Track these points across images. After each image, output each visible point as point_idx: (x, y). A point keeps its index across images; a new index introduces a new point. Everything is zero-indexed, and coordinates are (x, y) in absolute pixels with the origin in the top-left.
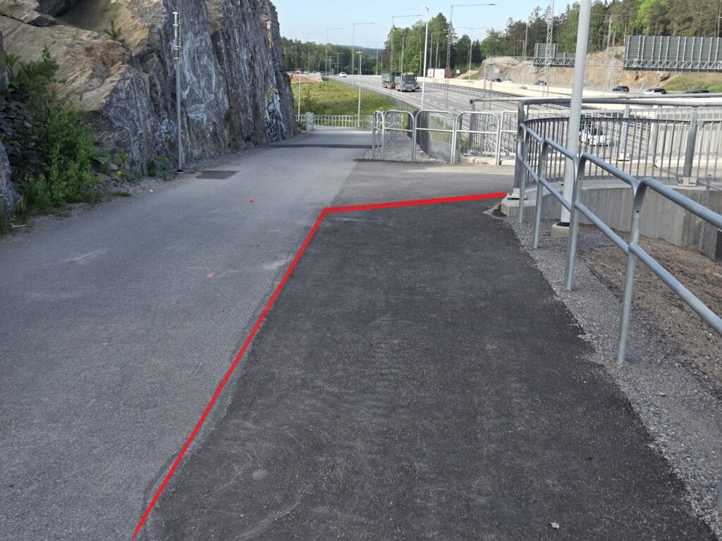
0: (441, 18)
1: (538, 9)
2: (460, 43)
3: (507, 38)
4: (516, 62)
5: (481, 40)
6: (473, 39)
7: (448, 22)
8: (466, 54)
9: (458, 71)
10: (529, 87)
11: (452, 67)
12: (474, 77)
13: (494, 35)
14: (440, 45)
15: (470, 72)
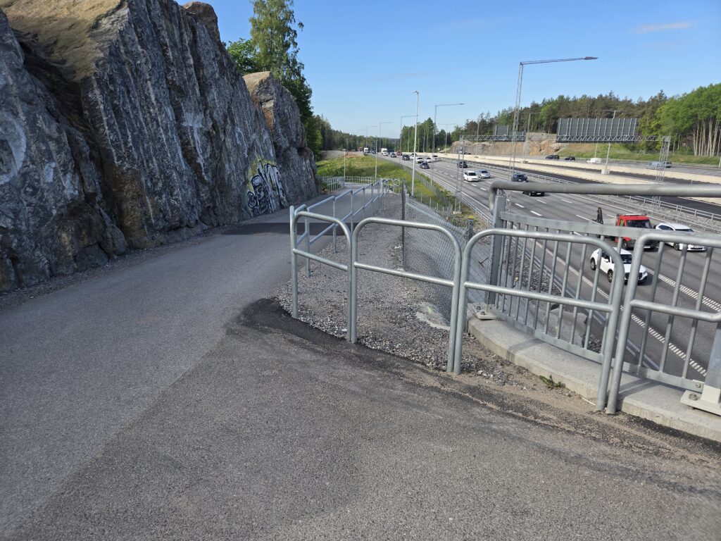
0: (430, 120)
1: (482, 114)
2: (440, 134)
3: (466, 131)
4: (471, 143)
5: (451, 132)
6: (447, 132)
7: (434, 122)
8: (443, 140)
9: (439, 149)
10: (479, 156)
11: (436, 147)
12: (448, 152)
13: (458, 129)
14: (429, 135)
15: (446, 149)
